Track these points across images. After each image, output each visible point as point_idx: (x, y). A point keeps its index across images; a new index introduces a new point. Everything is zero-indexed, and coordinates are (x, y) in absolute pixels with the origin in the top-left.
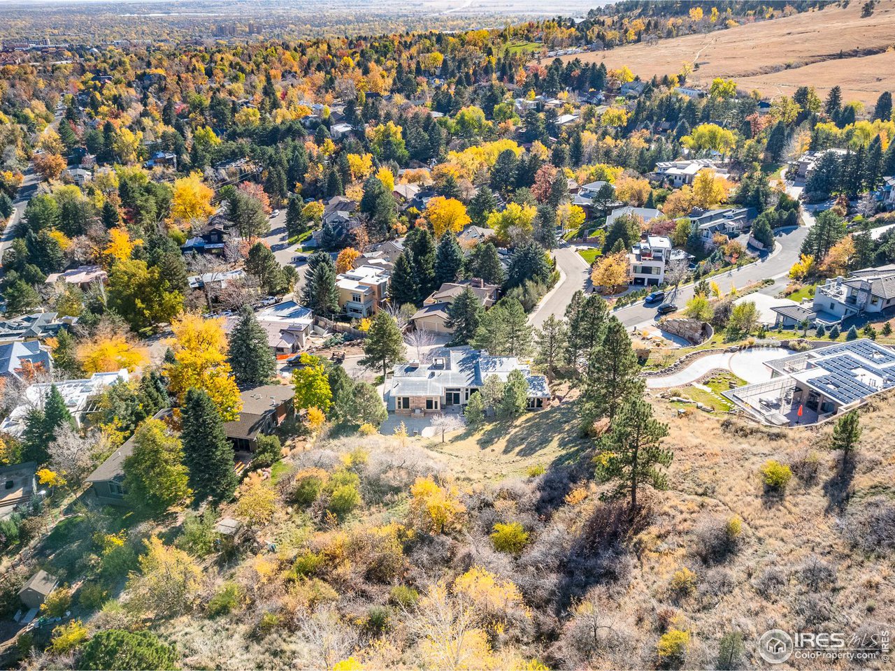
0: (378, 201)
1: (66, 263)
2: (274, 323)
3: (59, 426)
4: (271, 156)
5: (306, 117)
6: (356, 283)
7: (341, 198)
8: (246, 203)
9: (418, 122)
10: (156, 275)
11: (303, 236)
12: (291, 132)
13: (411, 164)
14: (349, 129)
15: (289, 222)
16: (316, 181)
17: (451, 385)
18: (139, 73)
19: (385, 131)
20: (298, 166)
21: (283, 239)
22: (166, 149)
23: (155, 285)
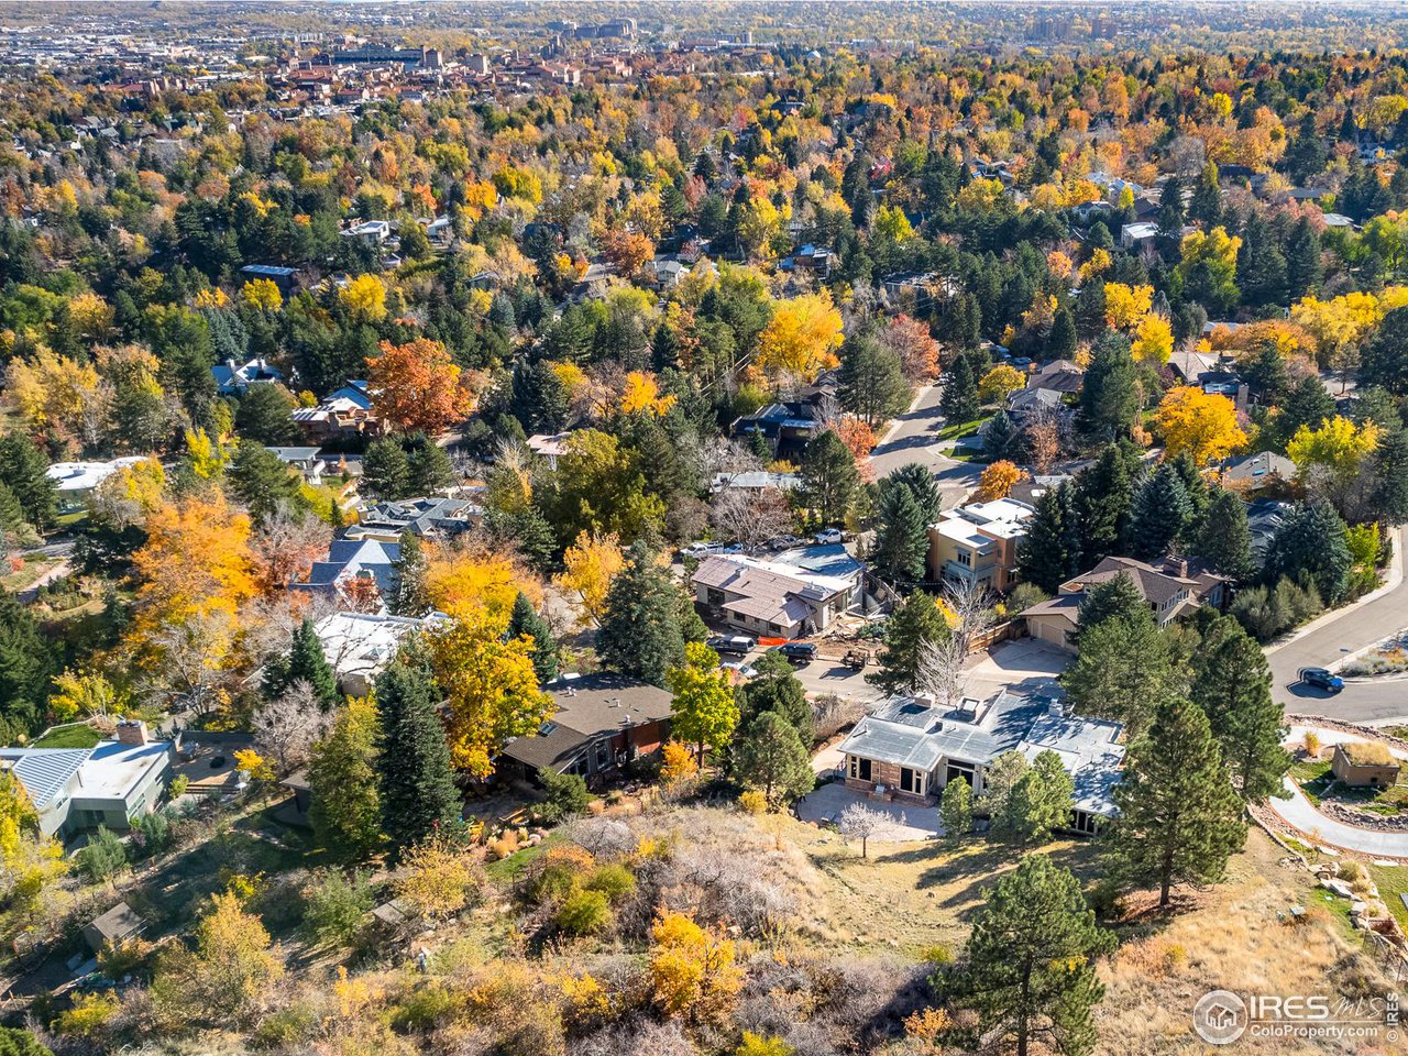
0: (1106, 379)
1: (570, 420)
2: (783, 578)
3: (295, 687)
4: (974, 272)
5: (1087, 205)
6: (972, 529)
7: (1066, 366)
8: (872, 356)
9: (1281, 232)
10: (625, 464)
11: (967, 427)
12: (1040, 231)
13: (1239, 314)
14: (1151, 233)
15: (946, 398)
16: (1039, 328)
17: (958, 755)
18: (851, 100)
19: (1206, 244)
20: (1018, 294)
21: (933, 428)
22: (820, 241)
23: (623, 479)
